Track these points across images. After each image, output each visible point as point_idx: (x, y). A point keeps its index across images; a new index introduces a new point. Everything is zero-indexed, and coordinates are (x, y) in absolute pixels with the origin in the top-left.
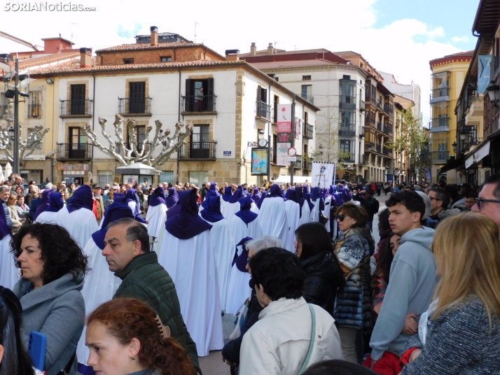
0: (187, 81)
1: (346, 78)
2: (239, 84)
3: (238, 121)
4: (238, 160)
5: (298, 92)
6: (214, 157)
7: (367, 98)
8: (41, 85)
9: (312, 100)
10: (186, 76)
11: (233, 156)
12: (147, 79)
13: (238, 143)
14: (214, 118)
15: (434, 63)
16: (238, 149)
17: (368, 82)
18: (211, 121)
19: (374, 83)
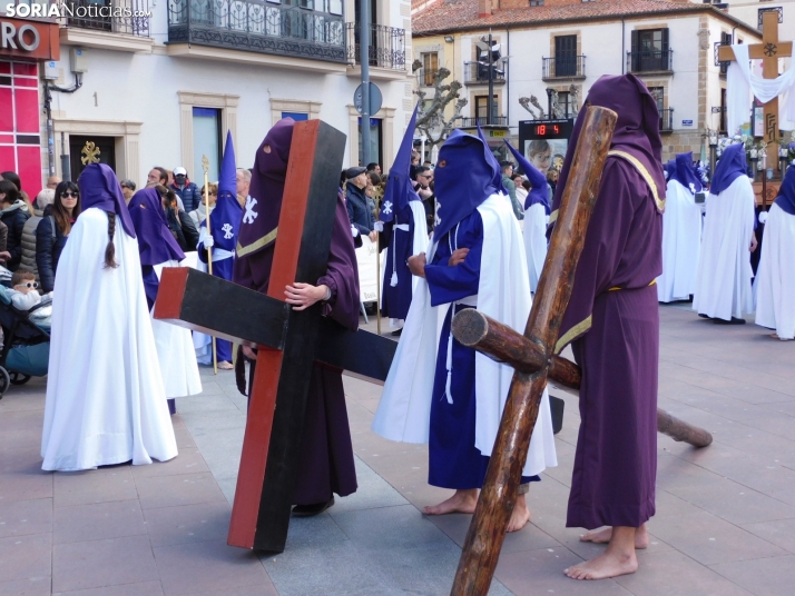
0: (633, 32)
2: (704, 34)
3: (703, 82)
4: (702, 131)
6: (671, 128)
8: (437, 44)
10: (631, 26)
11: (695, 126)
12: (579, 32)
13: (702, 110)
14: (670, 79)
16: (702, 118)
18: (666, 82)
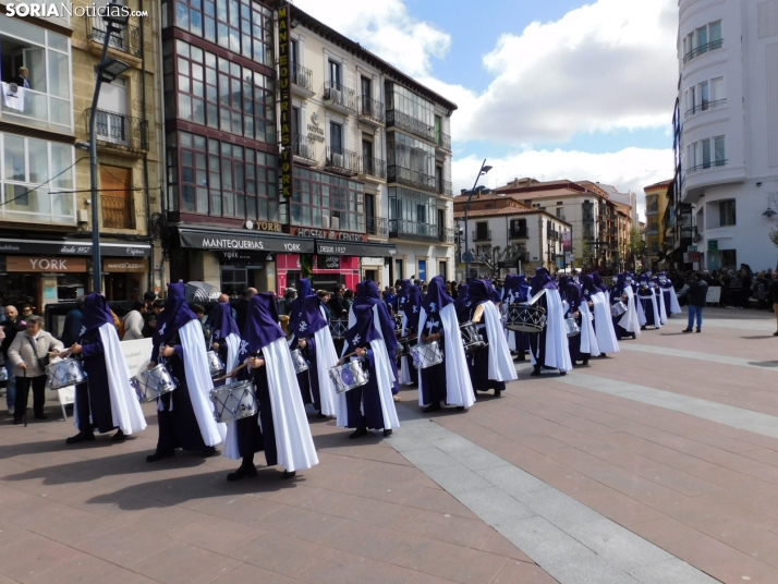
0: (511, 221)
1: (587, 202)
2: (540, 222)
3: (541, 241)
5: (554, 214)
6: (528, 260)
7: (600, 213)
9: (564, 218)
10: (510, 218)
11: (538, 259)
12: (488, 221)
13: (541, 253)
14: (527, 240)
15: (647, 189)
16: (541, 256)
17: (600, 202)
18: (525, 242)
19: (604, 202)
